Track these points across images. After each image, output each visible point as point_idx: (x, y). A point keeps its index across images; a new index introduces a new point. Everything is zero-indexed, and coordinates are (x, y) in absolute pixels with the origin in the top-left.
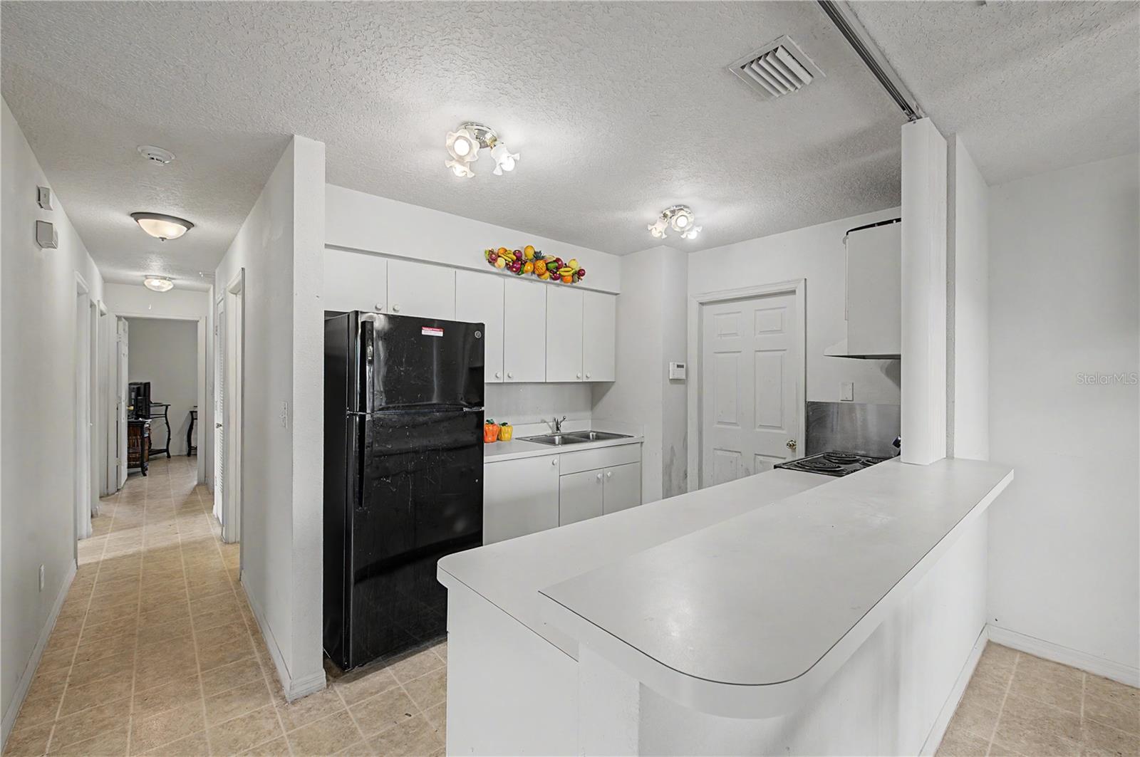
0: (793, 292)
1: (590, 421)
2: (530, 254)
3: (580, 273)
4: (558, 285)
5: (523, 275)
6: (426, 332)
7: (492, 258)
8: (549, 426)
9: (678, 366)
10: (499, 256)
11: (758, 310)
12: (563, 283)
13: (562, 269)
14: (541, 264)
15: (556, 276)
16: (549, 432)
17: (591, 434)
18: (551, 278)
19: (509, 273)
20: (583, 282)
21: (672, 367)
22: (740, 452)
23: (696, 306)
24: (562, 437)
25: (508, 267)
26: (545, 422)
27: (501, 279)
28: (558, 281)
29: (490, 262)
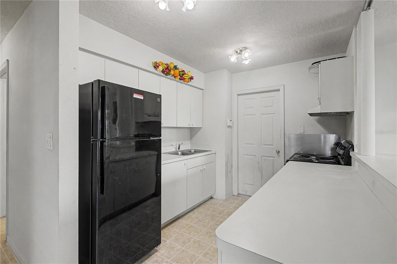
0: (279, 90)
1: (190, 145)
2: (172, 66)
3: (192, 78)
4: (181, 83)
5: (169, 76)
6: (135, 96)
7: (156, 66)
8: (175, 147)
9: (230, 120)
10: (160, 65)
11: (262, 98)
12: (184, 82)
13: (185, 75)
14: (177, 71)
15: (182, 78)
16: (174, 150)
17: (192, 150)
18: (180, 79)
19: (162, 74)
20: (192, 83)
21: (228, 121)
22: (255, 156)
23: (236, 96)
24: (182, 152)
25: (163, 72)
26: (173, 146)
27: (159, 77)
28: (182, 81)
29: (155, 67)
